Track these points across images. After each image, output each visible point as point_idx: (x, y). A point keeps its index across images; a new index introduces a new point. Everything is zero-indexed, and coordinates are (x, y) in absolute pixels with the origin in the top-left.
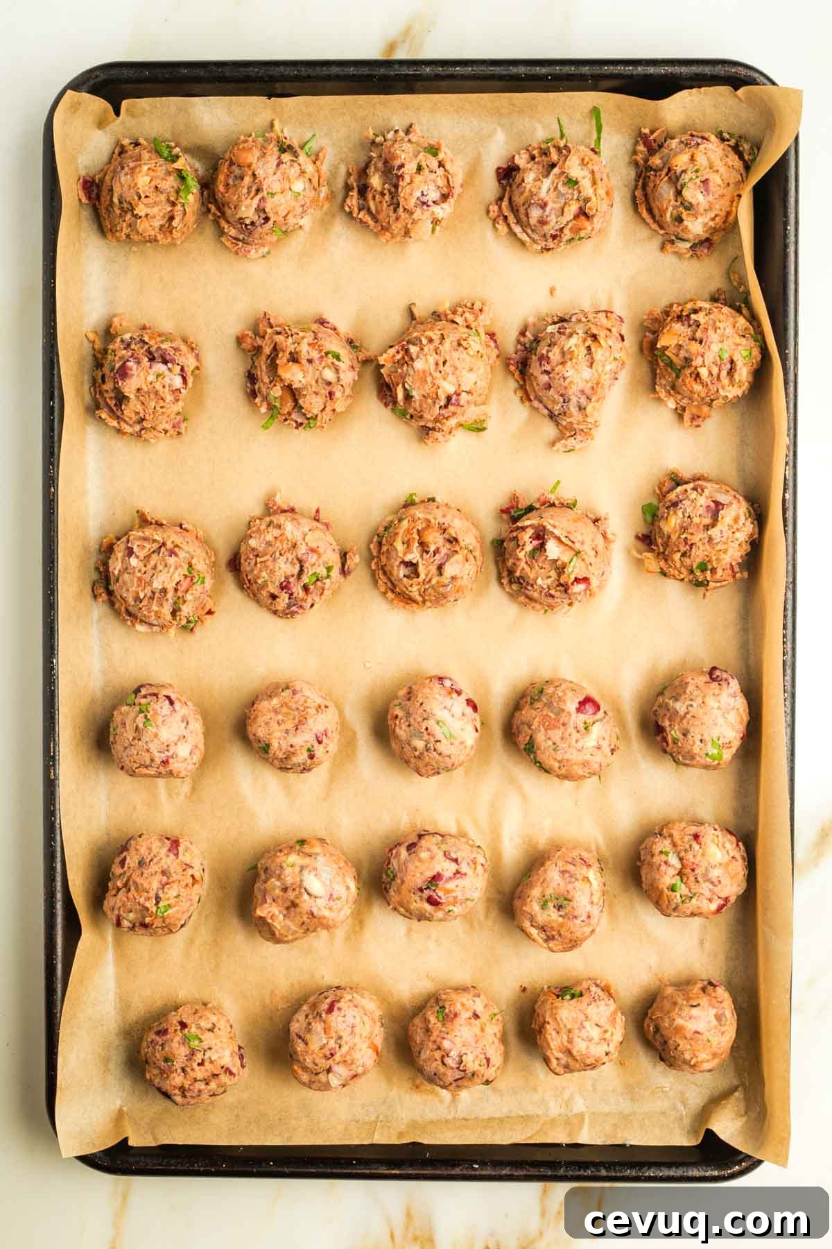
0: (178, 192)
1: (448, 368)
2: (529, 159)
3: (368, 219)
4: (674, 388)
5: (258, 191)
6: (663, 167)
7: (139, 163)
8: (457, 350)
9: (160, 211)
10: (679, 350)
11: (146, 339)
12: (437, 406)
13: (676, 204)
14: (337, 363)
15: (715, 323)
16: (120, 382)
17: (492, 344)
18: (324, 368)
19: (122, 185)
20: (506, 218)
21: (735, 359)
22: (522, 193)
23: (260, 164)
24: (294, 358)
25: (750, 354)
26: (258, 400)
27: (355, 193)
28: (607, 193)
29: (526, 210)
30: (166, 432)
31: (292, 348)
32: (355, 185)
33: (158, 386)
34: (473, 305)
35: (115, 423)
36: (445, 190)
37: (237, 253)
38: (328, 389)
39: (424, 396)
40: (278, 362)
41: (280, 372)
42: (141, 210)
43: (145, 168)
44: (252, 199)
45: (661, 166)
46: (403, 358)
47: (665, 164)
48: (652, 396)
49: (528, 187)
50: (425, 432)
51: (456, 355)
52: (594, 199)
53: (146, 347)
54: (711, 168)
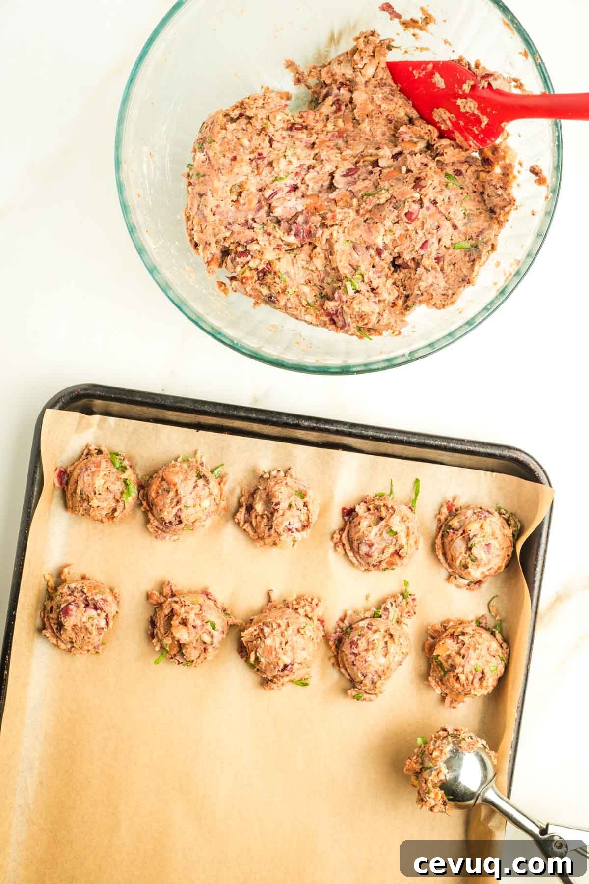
0: (122, 493)
1: (288, 647)
2: (366, 510)
3: (249, 530)
4: (441, 681)
5: (178, 502)
6: (460, 528)
7: (98, 469)
8: (296, 635)
9: (108, 505)
10: (448, 659)
11: (85, 591)
12: (277, 670)
13: (465, 555)
14: (212, 631)
15: (475, 644)
16: (63, 618)
17: (321, 628)
18: (203, 633)
19: (84, 482)
20: (343, 545)
21: (485, 672)
22: (357, 533)
23: (183, 485)
24: (184, 623)
25: (496, 669)
26: (155, 641)
27: (243, 510)
28: (416, 543)
29: (359, 544)
30: (89, 651)
31: (183, 616)
32: (244, 504)
33: (88, 625)
34: (312, 599)
35: (54, 641)
36: (306, 523)
37: (156, 537)
38: (204, 646)
39: (268, 663)
40: (172, 622)
41: (173, 630)
42: (95, 503)
43: (102, 474)
44: (173, 508)
45: (459, 527)
46: (258, 634)
47: (461, 527)
48: (425, 682)
49: (362, 530)
50: (266, 682)
51: (295, 638)
52: (406, 546)
53: (84, 596)
54: (493, 535)
